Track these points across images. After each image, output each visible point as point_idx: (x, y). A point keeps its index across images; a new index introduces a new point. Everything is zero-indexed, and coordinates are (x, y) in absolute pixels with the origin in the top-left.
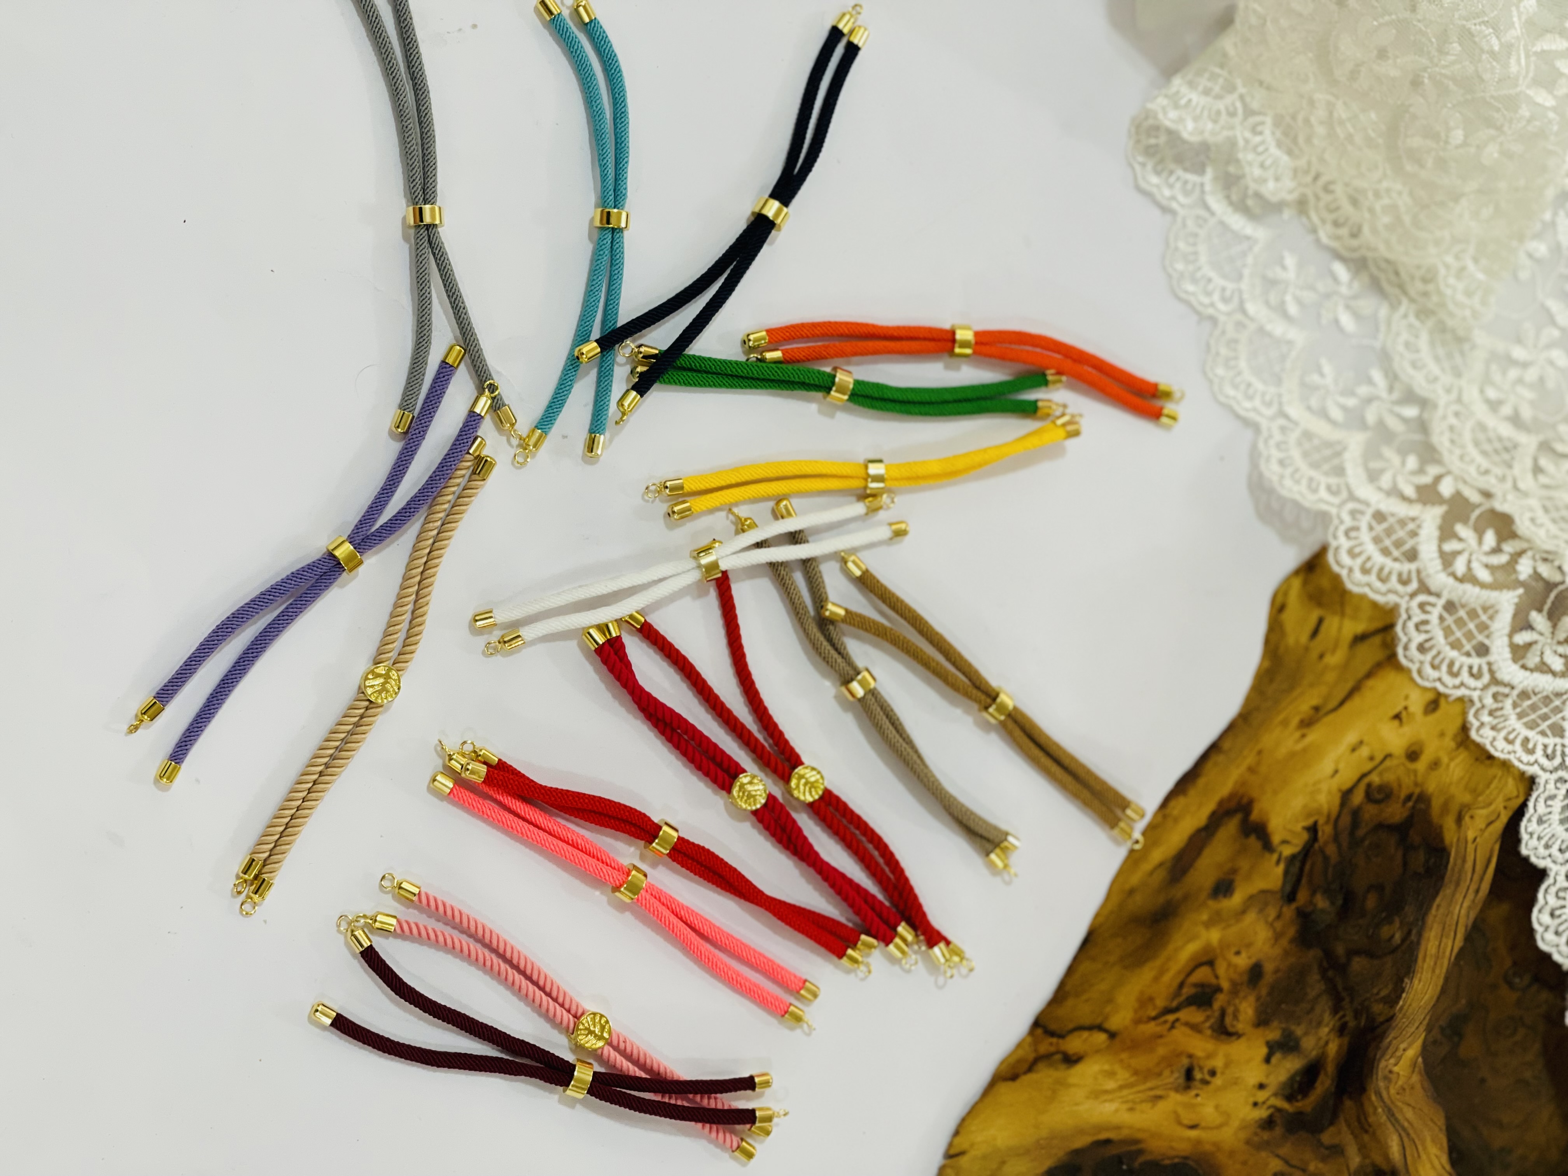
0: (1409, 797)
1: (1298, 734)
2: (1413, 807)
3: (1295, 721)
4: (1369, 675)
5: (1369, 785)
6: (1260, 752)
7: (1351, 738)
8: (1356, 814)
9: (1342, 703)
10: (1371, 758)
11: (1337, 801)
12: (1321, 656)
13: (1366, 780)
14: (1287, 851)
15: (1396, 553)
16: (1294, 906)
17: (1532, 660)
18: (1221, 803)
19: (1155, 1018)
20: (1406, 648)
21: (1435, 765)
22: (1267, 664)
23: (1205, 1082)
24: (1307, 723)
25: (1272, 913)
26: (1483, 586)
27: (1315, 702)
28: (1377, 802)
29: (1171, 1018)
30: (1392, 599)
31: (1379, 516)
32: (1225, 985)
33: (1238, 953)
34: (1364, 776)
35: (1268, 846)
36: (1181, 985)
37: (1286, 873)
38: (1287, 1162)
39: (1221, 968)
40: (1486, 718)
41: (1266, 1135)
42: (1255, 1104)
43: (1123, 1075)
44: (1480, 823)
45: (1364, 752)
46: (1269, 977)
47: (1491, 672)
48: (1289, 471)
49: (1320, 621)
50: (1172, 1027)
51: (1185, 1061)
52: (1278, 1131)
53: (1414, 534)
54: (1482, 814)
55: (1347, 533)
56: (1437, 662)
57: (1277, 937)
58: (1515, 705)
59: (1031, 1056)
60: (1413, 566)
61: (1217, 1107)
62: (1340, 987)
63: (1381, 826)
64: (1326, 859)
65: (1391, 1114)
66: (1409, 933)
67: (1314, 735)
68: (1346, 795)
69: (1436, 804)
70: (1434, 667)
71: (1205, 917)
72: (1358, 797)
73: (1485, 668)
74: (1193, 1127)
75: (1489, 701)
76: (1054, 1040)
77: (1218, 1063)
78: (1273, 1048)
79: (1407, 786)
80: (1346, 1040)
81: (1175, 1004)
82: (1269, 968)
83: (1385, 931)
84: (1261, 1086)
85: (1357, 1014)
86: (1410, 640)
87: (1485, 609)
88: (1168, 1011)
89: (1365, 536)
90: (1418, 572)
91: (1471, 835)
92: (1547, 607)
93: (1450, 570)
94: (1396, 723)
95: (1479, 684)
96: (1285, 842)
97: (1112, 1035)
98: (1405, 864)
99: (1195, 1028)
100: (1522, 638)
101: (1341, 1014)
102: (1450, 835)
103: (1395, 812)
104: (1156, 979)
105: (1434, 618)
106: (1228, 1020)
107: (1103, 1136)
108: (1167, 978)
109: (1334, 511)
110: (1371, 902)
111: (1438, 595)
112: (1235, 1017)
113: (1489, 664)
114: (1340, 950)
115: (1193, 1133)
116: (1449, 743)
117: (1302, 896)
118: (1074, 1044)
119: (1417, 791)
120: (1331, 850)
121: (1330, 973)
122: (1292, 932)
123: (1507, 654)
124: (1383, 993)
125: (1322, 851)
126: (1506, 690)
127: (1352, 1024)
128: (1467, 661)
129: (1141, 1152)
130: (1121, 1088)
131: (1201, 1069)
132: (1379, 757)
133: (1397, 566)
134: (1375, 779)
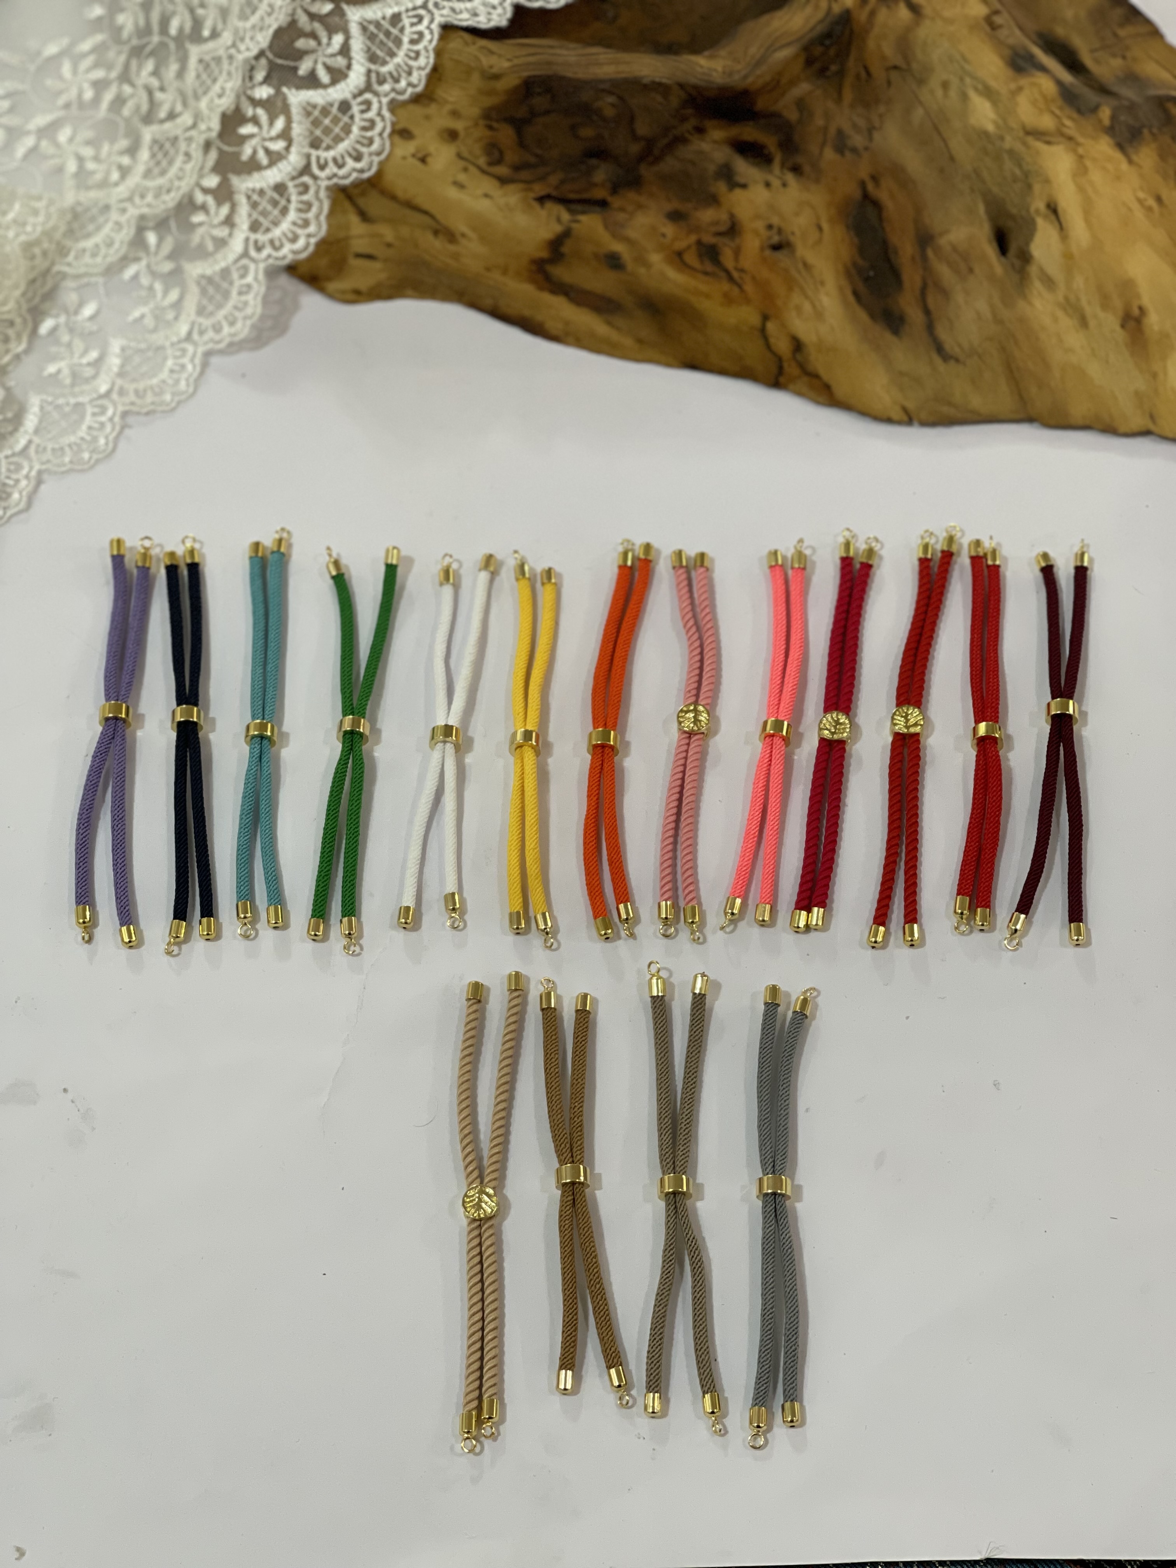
0: (490, 128)
1: (464, 241)
2: (497, 121)
3: (452, 248)
4: (393, 198)
5: (490, 164)
6: (488, 269)
7: (453, 193)
8: (517, 168)
9: (426, 213)
10: (465, 170)
11: (512, 187)
12: (389, 245)
13: (485, 167)
14: (566, 216)
15: (283, 202)
16: (609, 199)
17: (341, 62)
18: (541, 288)
19: (740, 287)
20: (362, 171)
21: (455, 114)
22: (410, 292)
23: (780, 231)
24: (451, 236)
25: (621, 216)
26: (289, 121)
27: (430, 237)
28: (501, 153)
29: (735, 275)
30: (323, 194)
31: (255, 227)
32: (693, 238)
33: (664, 235)
34: (483, 172)
35: (566, 234)
36: (706, 273)
37: (583, 213)
38: (823, 144)
39: (680, 245)
40: (403, 83)
41: (807, 169)
42: (784, 185)
43: (796, 298)
44: (493, 60)
45: (462, 177)
46: (675, 205)
47: (361, 93)
48: (237, 314)
49: (359, 256)
50: (742, 271)
51: (768, 252)
52: (800, 159)
53: (262, 192)
54: (486, 61)
55: (277, 249)
56: (365, 142)
57: (640, 206)
58: (384, 63)
59: (805, 379)
60: (290, 184)
61: (797, 214)
62: (665, 141)
63: (522, 144)
64: (562, 182)
65: (758, 63)
66: (603, 90)
67: (460, 226)
68: (503, 181)
69: (489, 102)
70: (371, 141)
71: (642, 271)
72: (502, 170)
73: (360, 99)
74: (820, 228)
75: (386, 87)
76: (785, 365)
77: (760, 225)
78: (734, 184)
79: (481, 132)
80: (708, 124)
81: (723, 274)
82: (669, 207)
83: (609, 112)
84: (768, 185)
85: (684, 119)
86: (354, 170)
87: (308, 114)
88: (731, 278)
89: (277, 232)
90: (293, 178)
91: (506, 64)
92: (292, 64)
93: (284, 152)
94: (429, 160)
95: (375, 100)
96: (559, 220)
97: (765, 318)
98: (547, 112)
99: (737, 252)
100: (324, 76)
101: (687, 135)
102: (511, 81)
103: (506, 135)
104: (708, 296)
105: (331, 154)
106: (722, 228)
107: (851, 298)
108: (703, 288)
109: (262, 266)
110: (587, 132)
111: (308, 156)
112: (717, 223)
113: (355, 96)
114: (635, 148)
115: (825, 226)
116: (432, 109)
117: (599, 194)
118: (783, 346)
119: (482, 122)
120: (554, 179)
121: (656, 152)
122: (632, 195)
123: (341, 86)
124: (659, 98)
125: (557, 188)
126: (373, 76)
127: (693, 122)
128: (357, 117)
129: (855, 264)
130: (807, 297)
131: (770, 238)
132: (462, 163)
133: (294, 198)
134: (482, 161)
